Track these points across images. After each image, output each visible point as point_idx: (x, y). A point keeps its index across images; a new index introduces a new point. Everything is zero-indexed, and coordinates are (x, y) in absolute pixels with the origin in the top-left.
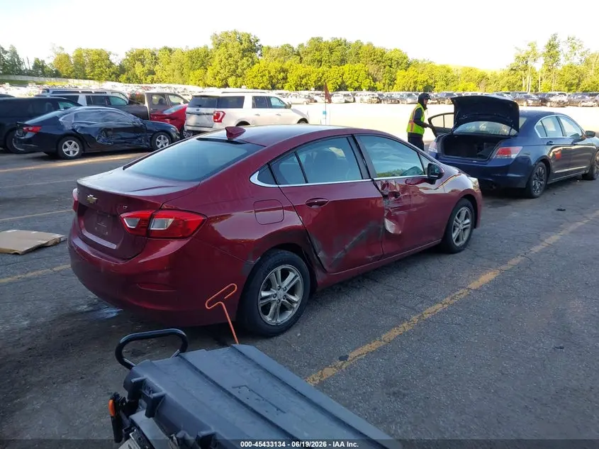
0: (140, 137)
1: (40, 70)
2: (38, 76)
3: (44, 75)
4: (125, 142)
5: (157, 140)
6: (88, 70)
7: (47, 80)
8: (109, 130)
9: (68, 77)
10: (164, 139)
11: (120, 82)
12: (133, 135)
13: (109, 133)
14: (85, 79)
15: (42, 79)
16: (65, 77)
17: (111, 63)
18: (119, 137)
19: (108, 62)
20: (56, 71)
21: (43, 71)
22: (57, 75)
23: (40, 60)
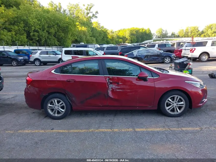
0: (159, 58)
1: (173, 36)
2: (172, 37)
3: (174, 37)
4: (154, 60)
5: (165, 59)
6: (189, 34)
7: (175, 39)
8: (149, 56)
9: (182, 37)
10: (168, 59)
11: (201, 37)
12: (157, 58)
13: (148, 57)
14: (188, 37)
15: (173, 38)
16: (181, 37)
17: (199, 31)
18: (152, 58)
19: (198, 30)
20: (179, 35)
21: (174, 36)
22: (178, 37)
23: (174, 32)
